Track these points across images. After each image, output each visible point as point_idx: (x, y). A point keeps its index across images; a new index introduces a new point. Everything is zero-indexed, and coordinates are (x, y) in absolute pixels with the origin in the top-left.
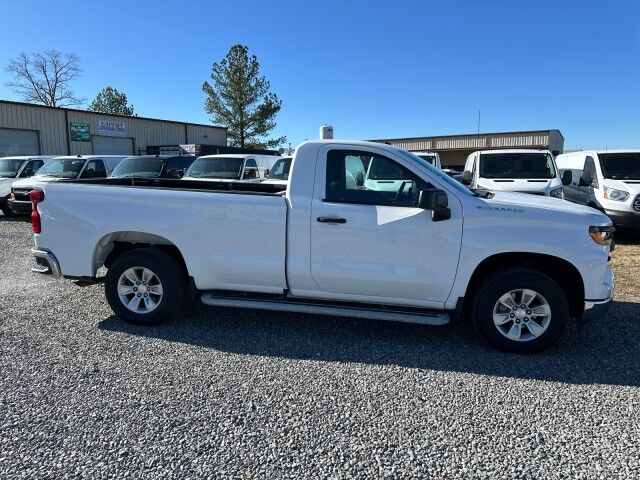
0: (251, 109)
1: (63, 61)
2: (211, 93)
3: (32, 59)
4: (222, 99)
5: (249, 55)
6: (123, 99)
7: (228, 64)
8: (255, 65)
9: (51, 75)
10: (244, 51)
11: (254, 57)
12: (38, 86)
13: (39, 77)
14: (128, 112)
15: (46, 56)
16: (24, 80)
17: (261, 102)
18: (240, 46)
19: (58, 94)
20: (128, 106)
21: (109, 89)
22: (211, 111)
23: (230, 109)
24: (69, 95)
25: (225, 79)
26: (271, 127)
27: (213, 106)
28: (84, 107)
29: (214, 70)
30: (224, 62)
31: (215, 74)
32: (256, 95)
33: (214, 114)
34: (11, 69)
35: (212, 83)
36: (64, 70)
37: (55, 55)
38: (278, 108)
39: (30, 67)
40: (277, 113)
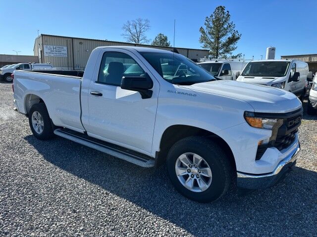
0: (224, 40)
1: (143, 23)
2: (203, 32)
3: (131, 23)
4: (208, 35)
5: (225, 11)
6: (166, 39)
7: (214, 17)
8: (228, 15)
9: (138, 29)
10: (223, 9)
11: (228, 11)
12: (133, 35)
13: (134, 31)
14: (167, 44)
15: (137, 21)
16: (128, 33)
17: (230, 35)
18: (221, 7)
19: (140, 38)
20: (168, 42)
21: (160, 34)
22: (202, 42)
23: (213, 40)
24: (144, 38)
25: (212, 25)
26: (233, 49)
27: (204, 39)
28: (150, 44)
29: (206, 21)
30: (212, 16)
31: (206, 22)
32: (227, 32)
33: (203, 43)
34: (124, 28)
35: (205, 27)
36: (143, 27)
37: (140, 20)
38: (238, 38)
39: (131, 27)
40: (238, 41)
